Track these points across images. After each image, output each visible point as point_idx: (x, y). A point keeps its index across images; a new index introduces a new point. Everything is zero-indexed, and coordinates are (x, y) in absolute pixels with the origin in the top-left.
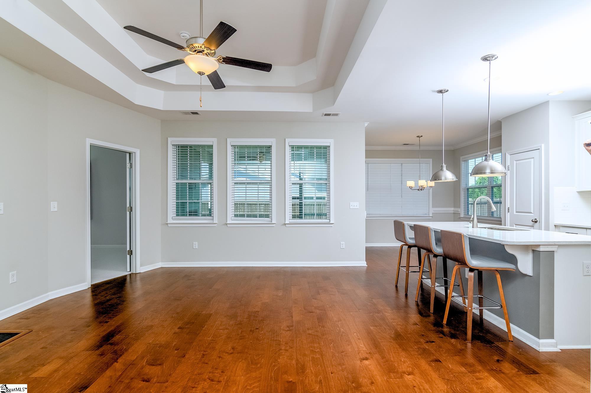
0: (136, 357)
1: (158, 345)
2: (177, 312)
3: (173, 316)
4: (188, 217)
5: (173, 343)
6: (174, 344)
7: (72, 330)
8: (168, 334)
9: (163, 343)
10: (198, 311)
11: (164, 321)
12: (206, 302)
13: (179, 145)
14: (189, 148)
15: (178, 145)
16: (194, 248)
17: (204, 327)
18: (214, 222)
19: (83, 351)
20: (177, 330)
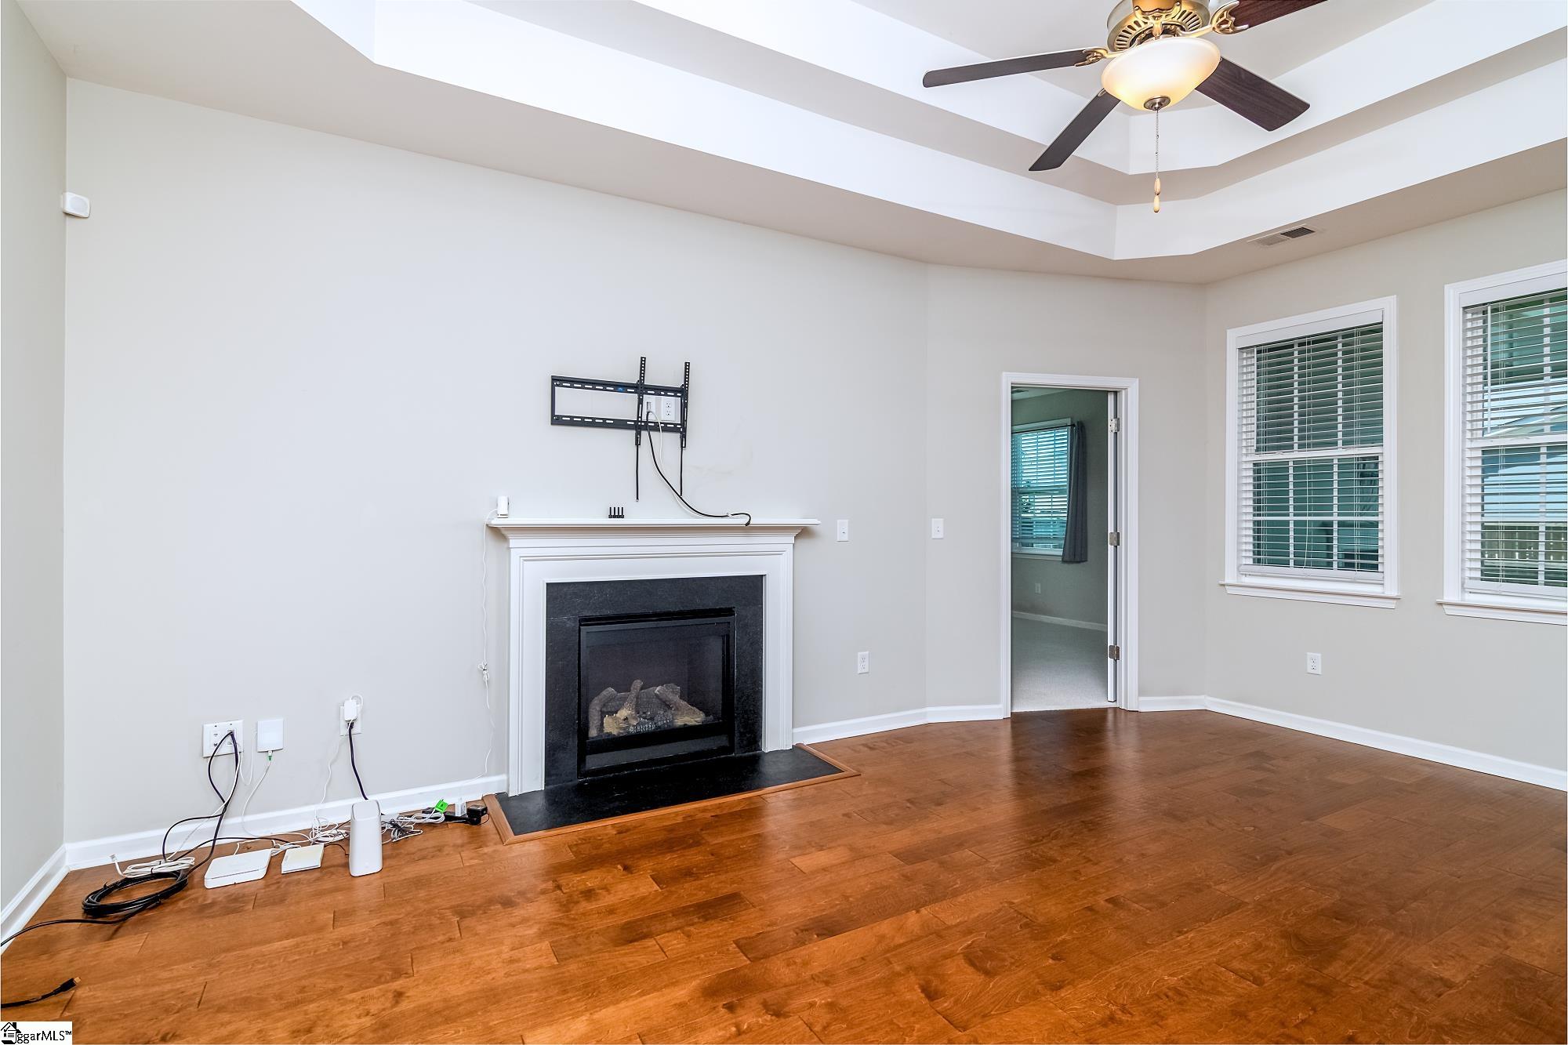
0: (958, 921)
1: (1025, 920)
2: (1144, 852)
3: (1125, 860)
4: (1292, 570)
5: (1061, 935)
6: (1063, 937)
7: (909, 801)
8: (1072, 902)
9: (1041, 919)
10: (1207, 875)
11: (1090, 863)
12: (1258, 857)
13: (1261, 345)
14: (1296, 347)
15: (1257, 346)
16: (1310, 670)
17: (1186, 932)
18: (1388, 594)
19: (890, 853)
20: (1102, 902)
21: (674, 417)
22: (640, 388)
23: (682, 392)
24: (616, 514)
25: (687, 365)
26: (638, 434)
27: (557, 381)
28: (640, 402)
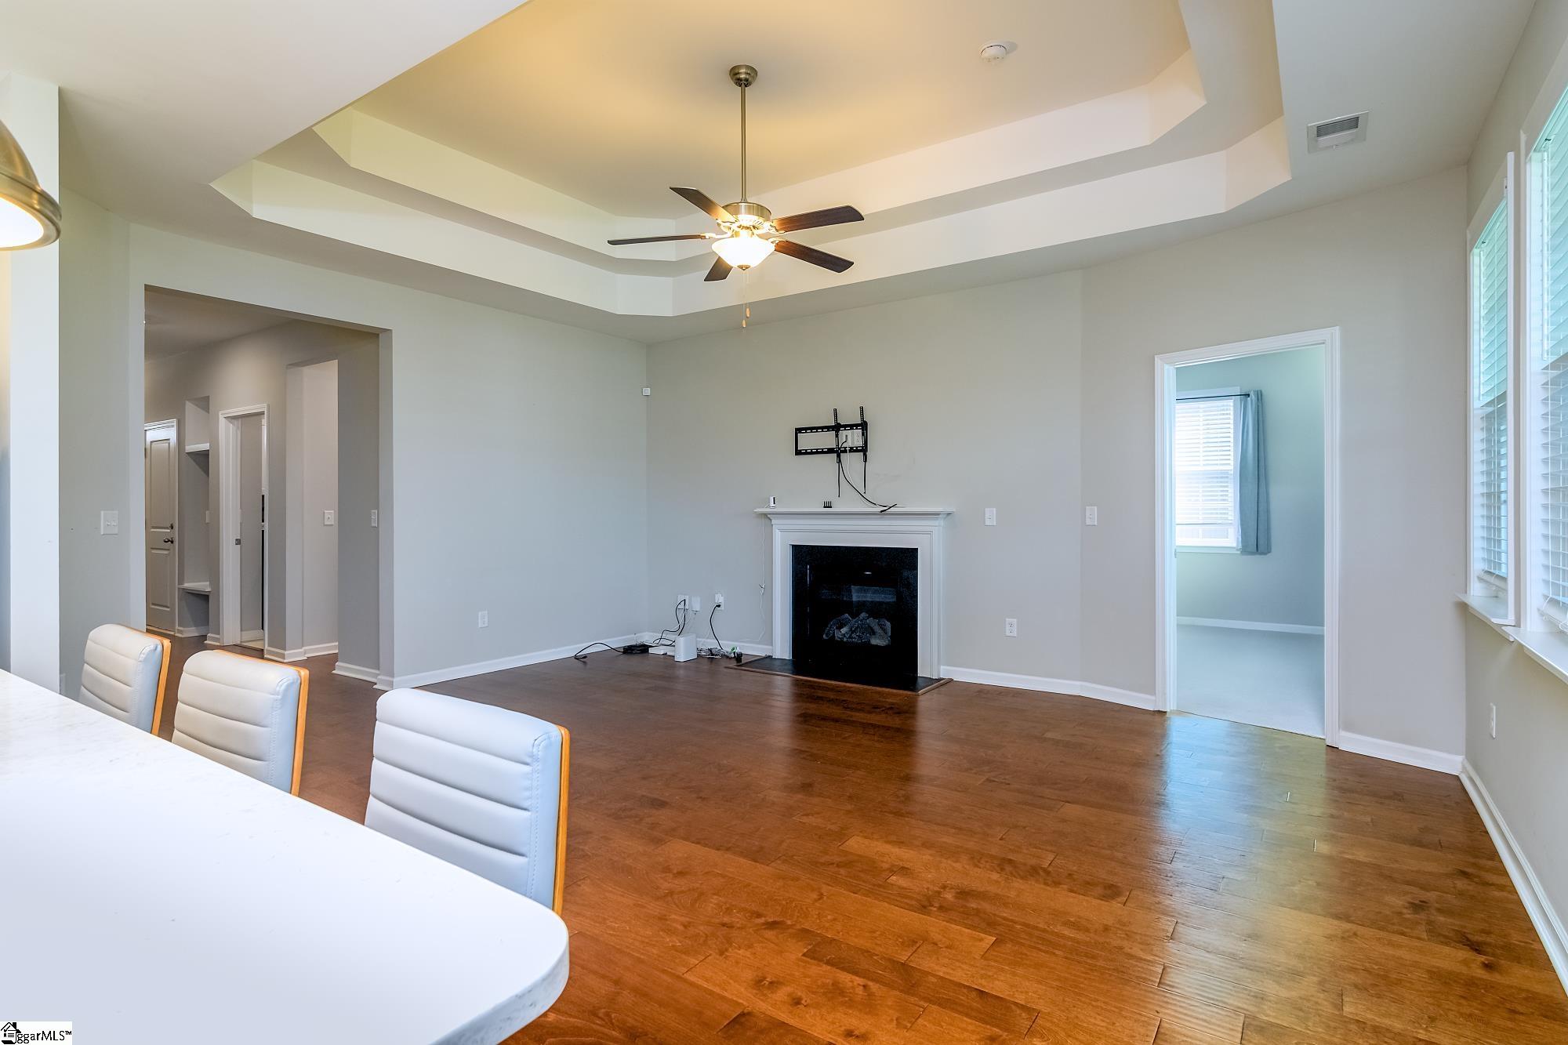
21: (859, 443)
22: (837, 428)
23: (864, 426)
24: (828, 505)
25: (862, 409)
26: (839, 456)
27: (798, 431)
28: (837, 436)
